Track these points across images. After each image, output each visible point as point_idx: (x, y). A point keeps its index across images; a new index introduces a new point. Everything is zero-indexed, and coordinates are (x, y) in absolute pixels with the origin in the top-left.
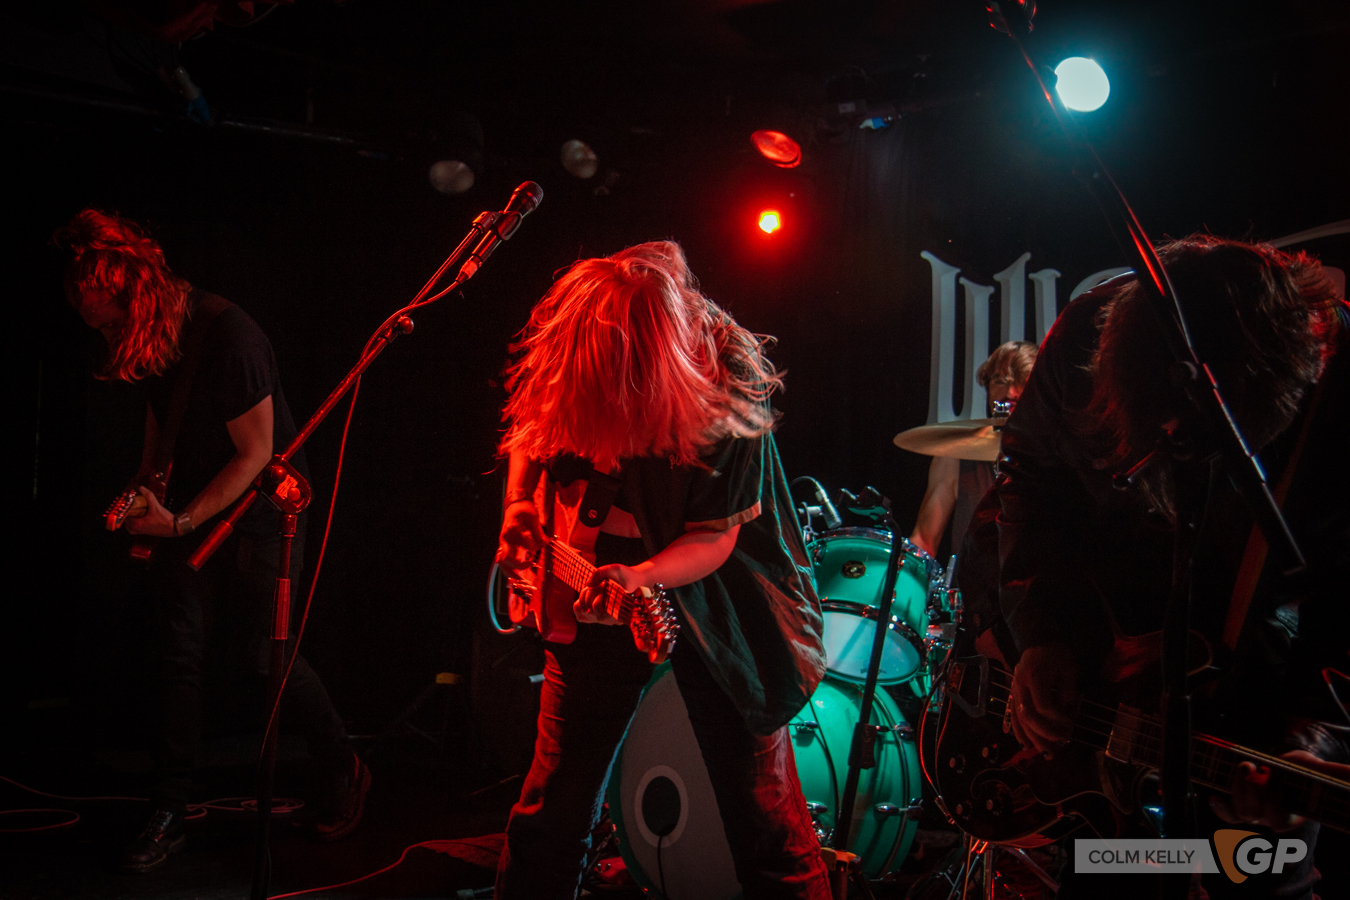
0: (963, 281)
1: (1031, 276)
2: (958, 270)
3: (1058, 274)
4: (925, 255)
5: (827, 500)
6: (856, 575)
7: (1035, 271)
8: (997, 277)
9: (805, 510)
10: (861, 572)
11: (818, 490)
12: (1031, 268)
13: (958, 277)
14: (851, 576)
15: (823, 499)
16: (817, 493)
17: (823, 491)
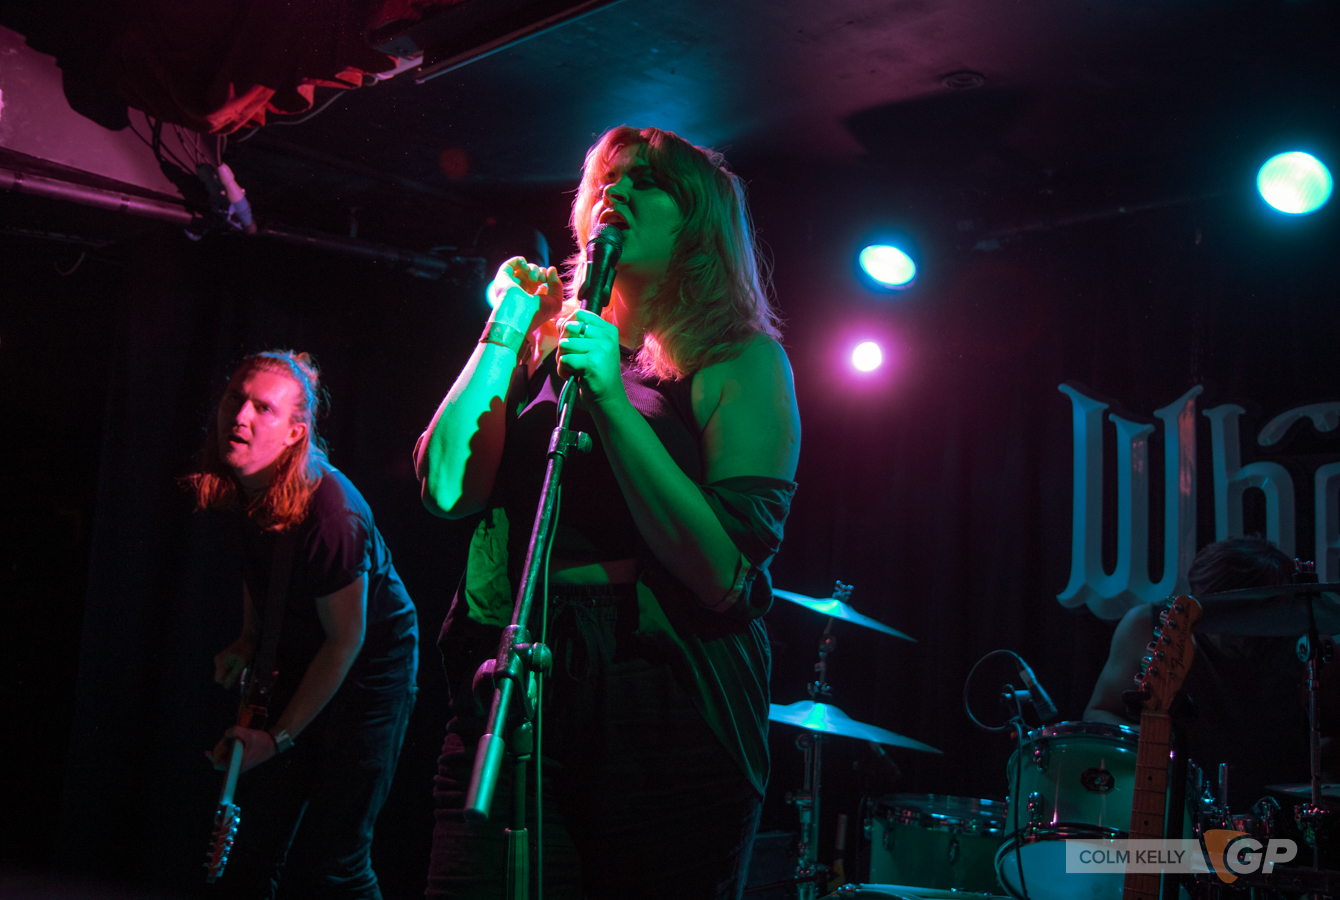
0: (1112, 417)
1: (1205, 412)
2: (1106, 406)
3: (1242, 411)
4: (1062, 388)
5: (1035, 682)
6: (1102, 788)
7: (1210, 406)
8: (1158, 413)
9: (1013, 695)
10: (1110, 784)
11: (1023, 669)
12: (1201, 404)
13: (1106, 414)
14: (1096, 790)
15: (1031, 681)
16: (1022, 674)
17: (1029, 670)
